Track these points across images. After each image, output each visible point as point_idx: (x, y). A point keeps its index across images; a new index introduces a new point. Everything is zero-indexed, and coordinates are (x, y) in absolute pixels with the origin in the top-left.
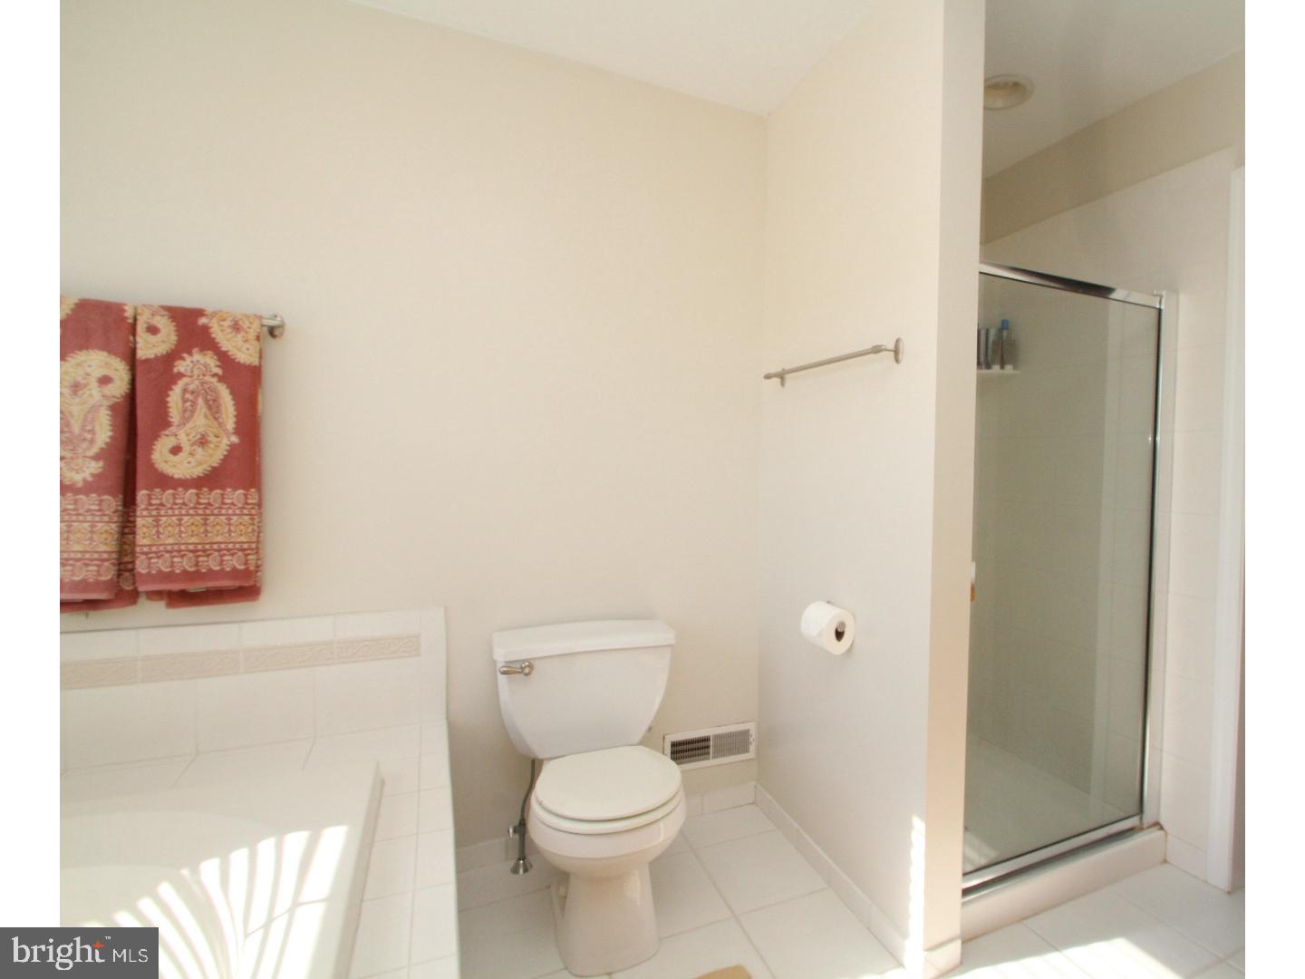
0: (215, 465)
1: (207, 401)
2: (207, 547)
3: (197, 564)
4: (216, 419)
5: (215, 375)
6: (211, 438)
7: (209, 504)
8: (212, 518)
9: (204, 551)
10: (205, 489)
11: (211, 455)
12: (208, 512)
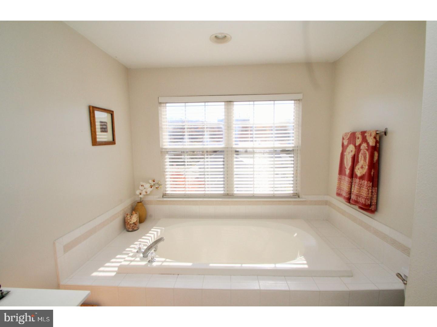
0: (364, 174)
1: (364, 156)
2: (360, 195)
3: (357, 199)
4: (365, 161)
5: (366, 149)
6: (364, 167)
7: (362, 184)
8: (362, 188)
9: (359, 196)
10: (361, 180)
11: (363, 171)
12: (361, 186)
